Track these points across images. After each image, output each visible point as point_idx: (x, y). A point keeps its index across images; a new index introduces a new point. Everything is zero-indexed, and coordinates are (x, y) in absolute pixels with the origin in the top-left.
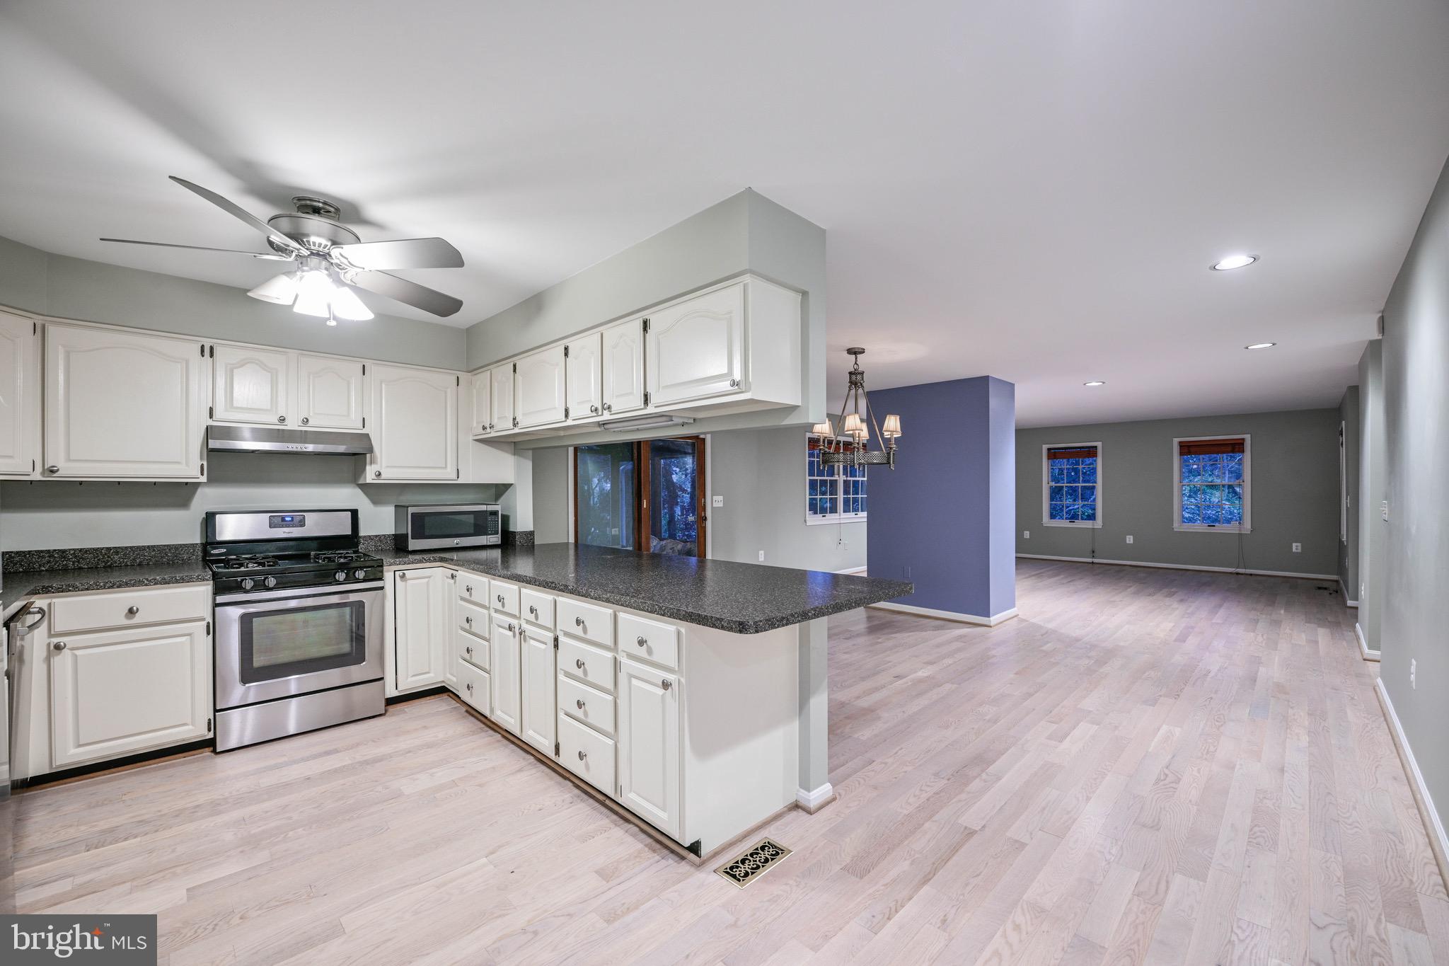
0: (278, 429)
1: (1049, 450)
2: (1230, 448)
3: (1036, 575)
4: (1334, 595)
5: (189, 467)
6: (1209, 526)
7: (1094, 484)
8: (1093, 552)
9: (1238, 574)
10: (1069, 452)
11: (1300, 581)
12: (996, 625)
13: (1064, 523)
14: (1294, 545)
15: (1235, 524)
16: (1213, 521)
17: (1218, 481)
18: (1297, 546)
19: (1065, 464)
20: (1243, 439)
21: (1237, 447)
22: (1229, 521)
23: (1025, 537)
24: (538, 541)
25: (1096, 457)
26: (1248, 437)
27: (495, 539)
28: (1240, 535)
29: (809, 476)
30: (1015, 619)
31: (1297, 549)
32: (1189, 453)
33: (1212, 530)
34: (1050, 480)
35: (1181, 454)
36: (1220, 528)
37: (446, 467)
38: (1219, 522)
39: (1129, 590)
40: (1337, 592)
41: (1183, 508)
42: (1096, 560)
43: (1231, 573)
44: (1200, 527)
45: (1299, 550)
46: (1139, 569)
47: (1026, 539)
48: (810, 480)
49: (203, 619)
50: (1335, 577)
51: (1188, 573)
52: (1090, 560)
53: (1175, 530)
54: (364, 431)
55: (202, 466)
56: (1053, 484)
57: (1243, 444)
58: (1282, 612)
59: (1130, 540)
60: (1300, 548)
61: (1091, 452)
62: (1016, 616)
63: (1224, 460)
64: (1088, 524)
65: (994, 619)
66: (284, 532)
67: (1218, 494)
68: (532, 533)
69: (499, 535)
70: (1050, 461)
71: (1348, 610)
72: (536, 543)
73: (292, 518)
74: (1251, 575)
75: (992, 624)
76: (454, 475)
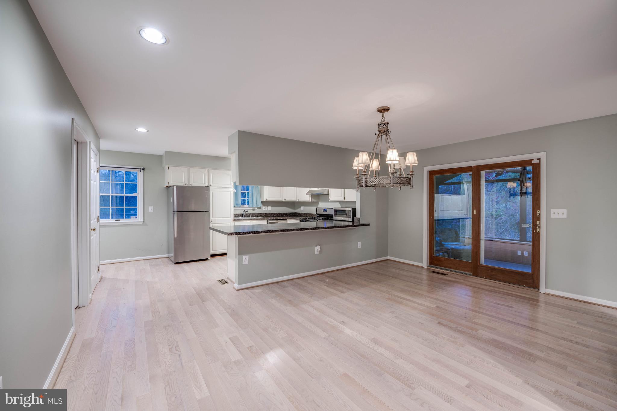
55: (310, 199)
68: (359, 218)
69: (351, 218)
73: (325, 210)
76: (343, 199)
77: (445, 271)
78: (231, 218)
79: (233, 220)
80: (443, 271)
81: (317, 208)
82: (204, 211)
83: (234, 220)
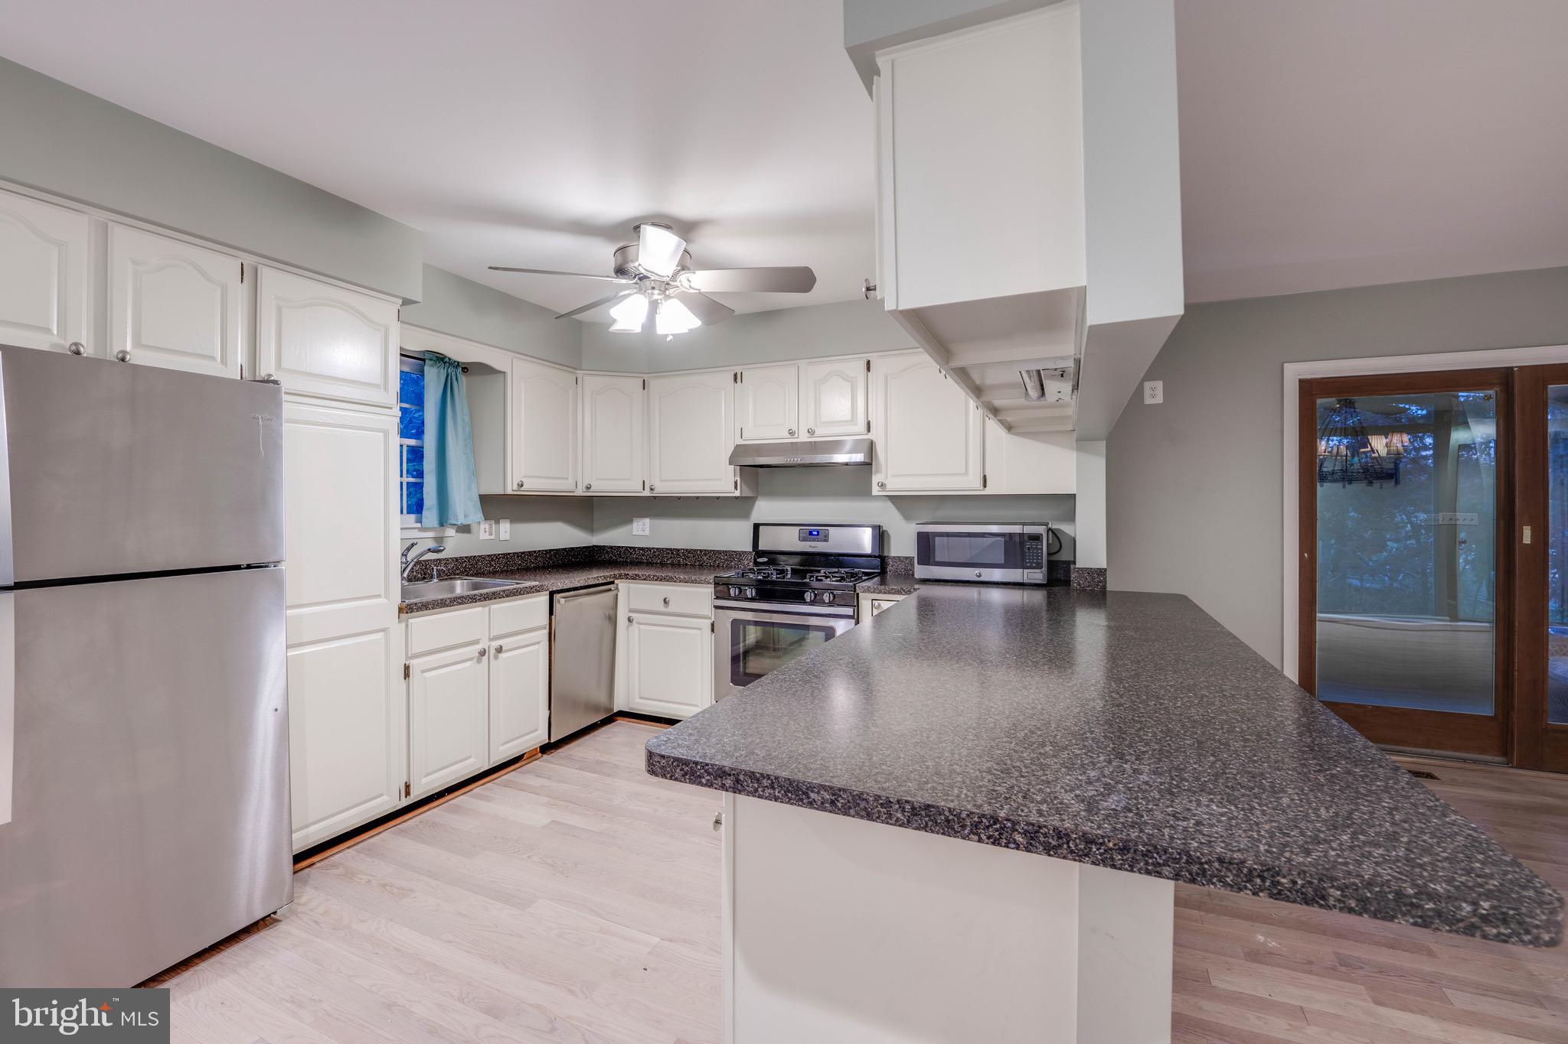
0: (792, 443)
5: (724, 482)
24: (1111, 586)
27: (1038, 576)
37: (966, 473)
49: (710, 618)
54: (870, 436)
55: (736, 483)
66: (811, 546)
68: (1102, 572)
69: (1045, 569)
72: (1108, 589)
73: (818, 532)
76: (979, 484)
78: (387, 596)
79: (400, 610)
81: (756, 527)
82: (237, 567)
83: (407, 609)
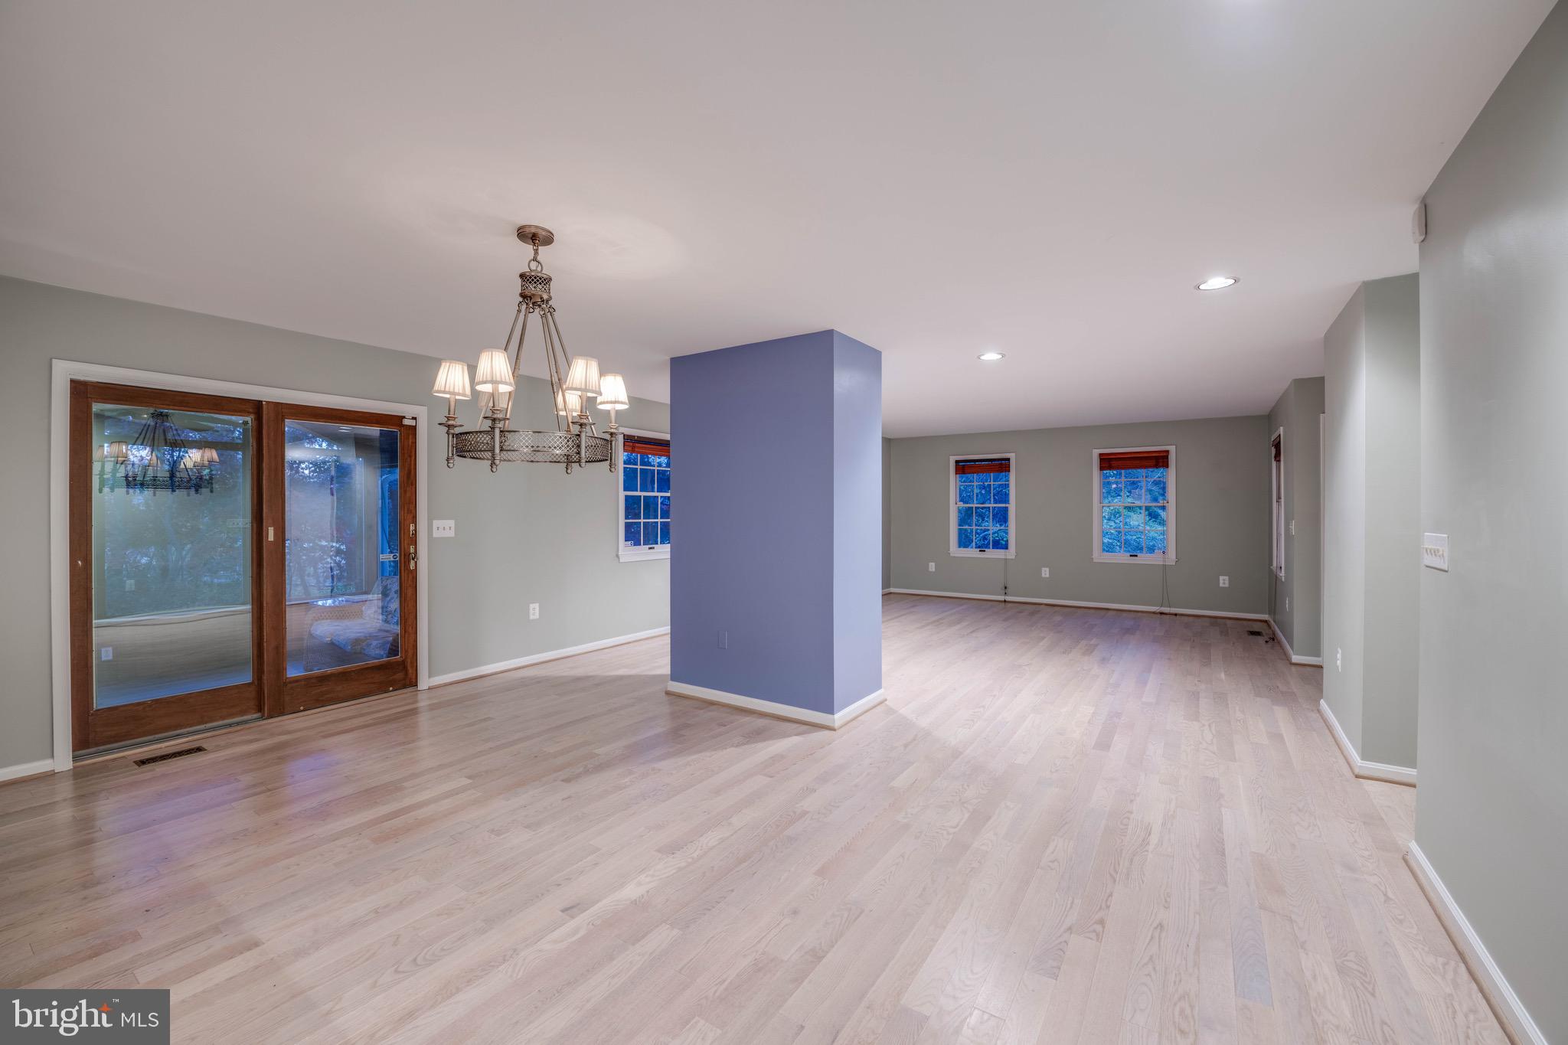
1: (957, 462)
2: (1153, 462)
3: (934, 622)
4: (1271, 643)
6: (1131, 556)
7: (1007, 505)
8: (1006, 588)
9: (1161, 613)
10: (980, 466)
11: (1229, 622)
12: (841, 727)
13: (972, 552)
14: (1221, 578)
15: (1158, 554)
16: (1135, 550)
17: (1138, 503)
18: (1224, 580)
19: (976, 481)
20: (1168, 452)
21: (1160, 460)
22: (1151, 550)
23: (930, 570)
25: (1009, 471)
26: (1172, 449)
28: (1164, 566)
29: (625, 490)
30: (879, 709)
31: (1224, 583)
32: (1110, 468)
33: (1134, 560)
34: (958, 499)
35: (1102, 468)
36: (1144, 558)
38: (1141, 549)
39: (1041, 644)
40: (1273, 640)
41: (1104, 534)
42: (1008, 598)
43: (1154, 613)
44: (1121, 557)
45: (1227, 585)
46: (1056, 609)
47: (931, 572)
48: (626, 496)
50: (1265, 617)
51: (1110, 613)
52: (1002, 598)
53: (1094, 561)
56: (961, 505)
57: (1167, 457)
58: (1223, 675)
59: (1045, 573)
60: (1227, 582)
61: (1001, 466)
62: (881, 703)
63: (1146, 477)
64: (998, 554)
65: (839, 717)
67: (1134, 516)
70: (958, 475)
71: (1293, 668)
74: (1176, 615)
75: (837, 725)
77: (163, 745)
80: (159, 746)
